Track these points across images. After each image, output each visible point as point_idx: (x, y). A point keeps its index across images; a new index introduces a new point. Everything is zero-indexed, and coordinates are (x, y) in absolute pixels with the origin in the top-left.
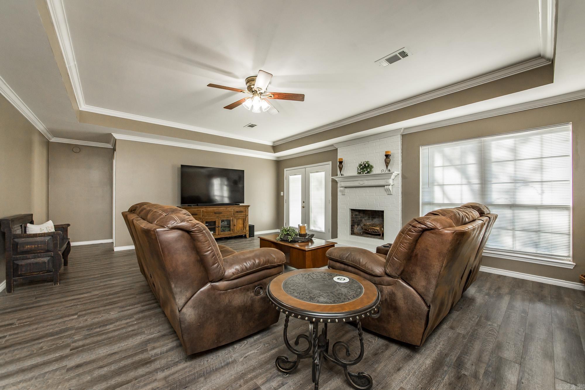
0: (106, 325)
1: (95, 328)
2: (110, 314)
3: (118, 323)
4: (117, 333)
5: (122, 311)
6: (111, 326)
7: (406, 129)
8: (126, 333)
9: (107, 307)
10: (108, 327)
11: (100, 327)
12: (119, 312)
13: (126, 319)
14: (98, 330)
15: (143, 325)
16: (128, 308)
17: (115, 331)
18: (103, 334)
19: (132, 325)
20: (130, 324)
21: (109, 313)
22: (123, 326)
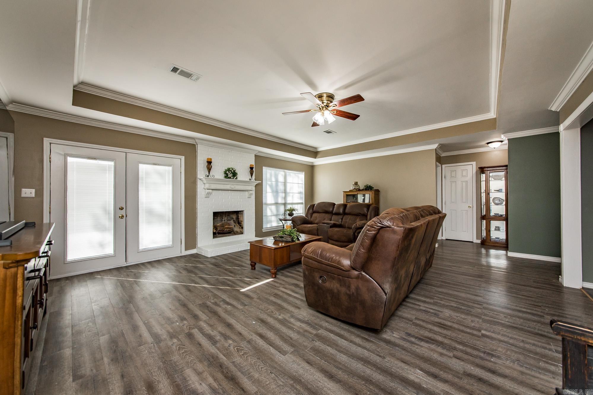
0: (456, 307)
1: (465, 310)
2: (449, 315)
3: (447, 304)
4: (451, 299)
5: (438, 311)
6: (452, 304)
7: (259, 152)
8: (445, 296)
9: (449, 324)
10: (455, 305)
11: (461, 309)
12: (441, 312)
13: (440, 303)
14: (463, 307)
15: (432, 294)
16: (431, 311)
17: (452, 301)
18: (460, 303)
19: (439, 297)
20: (439, 299)
21: (450, 317)
22: (445, 300)
